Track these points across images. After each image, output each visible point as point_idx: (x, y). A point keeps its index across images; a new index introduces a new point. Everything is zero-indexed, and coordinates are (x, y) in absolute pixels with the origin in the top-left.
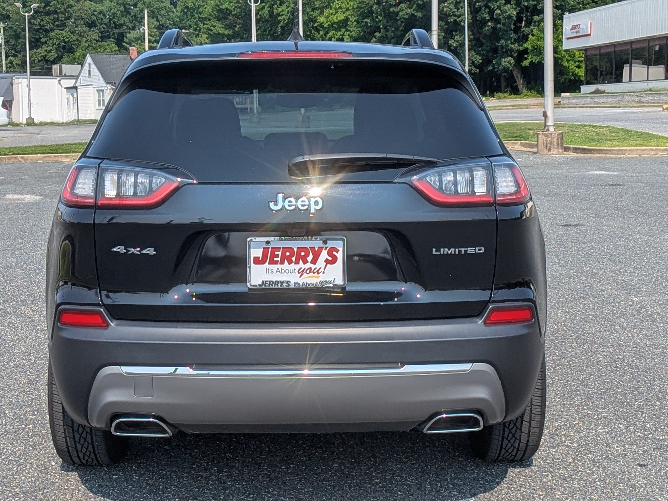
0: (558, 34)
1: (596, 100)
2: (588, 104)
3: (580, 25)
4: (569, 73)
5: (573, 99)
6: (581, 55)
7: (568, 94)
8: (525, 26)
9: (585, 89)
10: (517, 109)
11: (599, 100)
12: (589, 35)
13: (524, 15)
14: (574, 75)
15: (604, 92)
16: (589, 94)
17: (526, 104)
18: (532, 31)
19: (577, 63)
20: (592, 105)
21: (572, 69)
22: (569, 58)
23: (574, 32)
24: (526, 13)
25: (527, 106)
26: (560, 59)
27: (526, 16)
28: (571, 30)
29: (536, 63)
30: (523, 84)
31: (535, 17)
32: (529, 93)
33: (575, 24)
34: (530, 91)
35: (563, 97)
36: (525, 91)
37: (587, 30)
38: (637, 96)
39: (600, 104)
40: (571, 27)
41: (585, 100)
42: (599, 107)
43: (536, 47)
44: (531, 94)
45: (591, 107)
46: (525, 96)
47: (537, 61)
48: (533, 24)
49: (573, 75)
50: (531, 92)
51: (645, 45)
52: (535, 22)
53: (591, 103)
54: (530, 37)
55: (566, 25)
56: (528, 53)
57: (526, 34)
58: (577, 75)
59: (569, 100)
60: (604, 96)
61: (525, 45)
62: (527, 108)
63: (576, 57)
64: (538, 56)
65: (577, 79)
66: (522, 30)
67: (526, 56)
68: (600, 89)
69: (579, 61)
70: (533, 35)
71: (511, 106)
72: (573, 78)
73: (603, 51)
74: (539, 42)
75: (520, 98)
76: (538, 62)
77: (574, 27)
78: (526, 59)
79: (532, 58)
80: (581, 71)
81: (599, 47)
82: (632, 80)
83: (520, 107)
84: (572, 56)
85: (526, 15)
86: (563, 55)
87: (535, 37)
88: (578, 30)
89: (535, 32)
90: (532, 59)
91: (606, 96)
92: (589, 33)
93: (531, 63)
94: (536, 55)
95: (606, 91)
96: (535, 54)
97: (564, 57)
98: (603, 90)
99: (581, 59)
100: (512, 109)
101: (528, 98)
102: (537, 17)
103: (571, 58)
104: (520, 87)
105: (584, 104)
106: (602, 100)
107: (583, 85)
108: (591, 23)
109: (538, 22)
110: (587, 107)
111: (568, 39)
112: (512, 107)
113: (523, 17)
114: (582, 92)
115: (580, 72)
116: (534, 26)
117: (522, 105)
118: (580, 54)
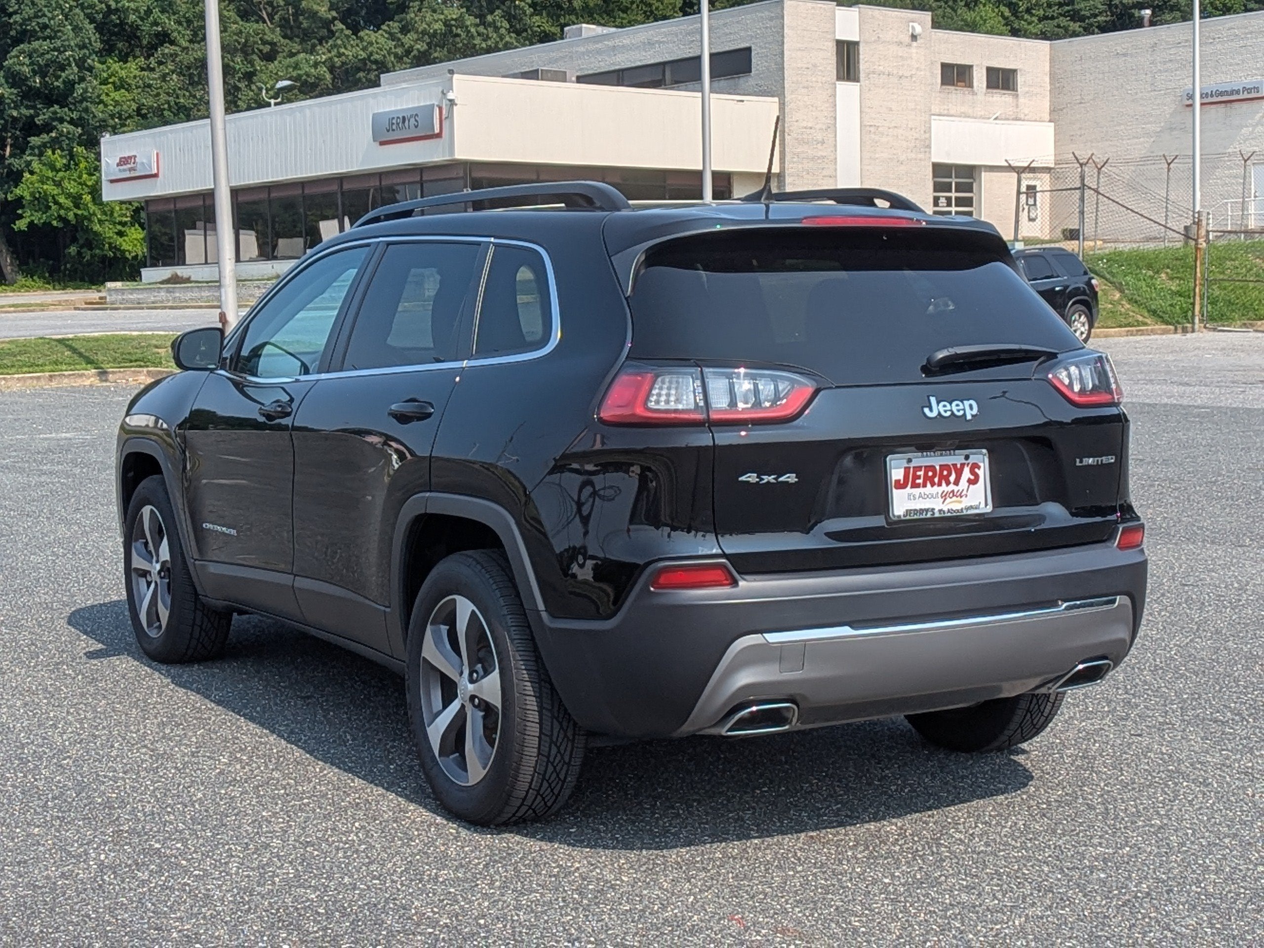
0: (81, 172)
1: (178, 295)
2: (162, 302)
3: (135, 157)
4: (104, 245)
5: (131, 294)
6: (124, 212)
7: (118, 285)
8: (12, 155)
9: (149, 274)
10: (23, 311)
11: (181, 294)
12: (156, 176)
13: (9, 134)
14: (114, 248)
15: (188, 280)
16: (162, 283)
17: (39, 302)
18: (28, 164)
19: (119, 227)
20: (170, 304)
21: (110, 238)
22: (104, 218)
23: (124, 170)
24: (13, 131)
25: (43, 307)
26: (85, 218)
27: (14, 137)
28: (118, 165)
29: (40, 225)
30: (12, 264)
31: (33, 138)
32: (29, 282)
33: (126, 155)
34: (32, 277)
35: (109, 290)
36: (21, 280)
37: (150, 167)
38: (259, 287)
39: (186, 301)
40: (118, 161)
41: (156, 294)
42: (188, 307)
43: (37, 196)
44: (33, 283)
45: (171, 308)
46: (22, 287)
47: (42, 221)
48: (27, 153)
49: (110, 248)
50: (33, 280)
51: (264, 196)
52: (32, 148)
53: (168, 301)
54: (27, 175)
55: (107, 156)
56: (23, 207)
57: (15, 170)
58: (119, 250)
59: (123, 294)
60: (192, 287)
61: (18, 191)
62: (43, 310)
63: (116, 215)
64: (43, 213)
65: (118, 255)
66: (7, 162)
67: (20, 212)
68: (179, 274)
69: (120, 223)
70: (32, 173)
71: (10, 306)
72: (112, 255)
73: (180, 205)
74: (45, 187)
75: (14, 291)
76: (44, 223)
77: (124, 161)
78: (21, 217)
79: (32, 215)
80: (124, 241)
81: (174, 199)
82: (242, 259)
83: (28, 308)
84: (109, 213)
85: (13, 134)
86: (91, 211)
87: (35, 177)
88: (132, 165)
89: (36, 165)
90: (33, 218)
91: (198, 287)
92: (155, 171)
93: (31, 224)
94: (40, 209)
95: (192, 279)
96: (37, 208)
97: (94, 214)
98: (185, 276)
99: (125, 219)
100: (15, 312)
101: (27, 291)
102: (36, 138)
103: (108, 218)
104: (8, 270)
105: (153, 303)
106: (189, 295)
107: (146, 267)
108: (157, 154)
109: (39, 147)
110: (165, 308)
111: (112, 181)
112: (12, 309)
113: (7, 138)
114: (144, 281)
115: (124, 244)
116: (30, 155)
117: (31, 305)
118: (121, 209)
